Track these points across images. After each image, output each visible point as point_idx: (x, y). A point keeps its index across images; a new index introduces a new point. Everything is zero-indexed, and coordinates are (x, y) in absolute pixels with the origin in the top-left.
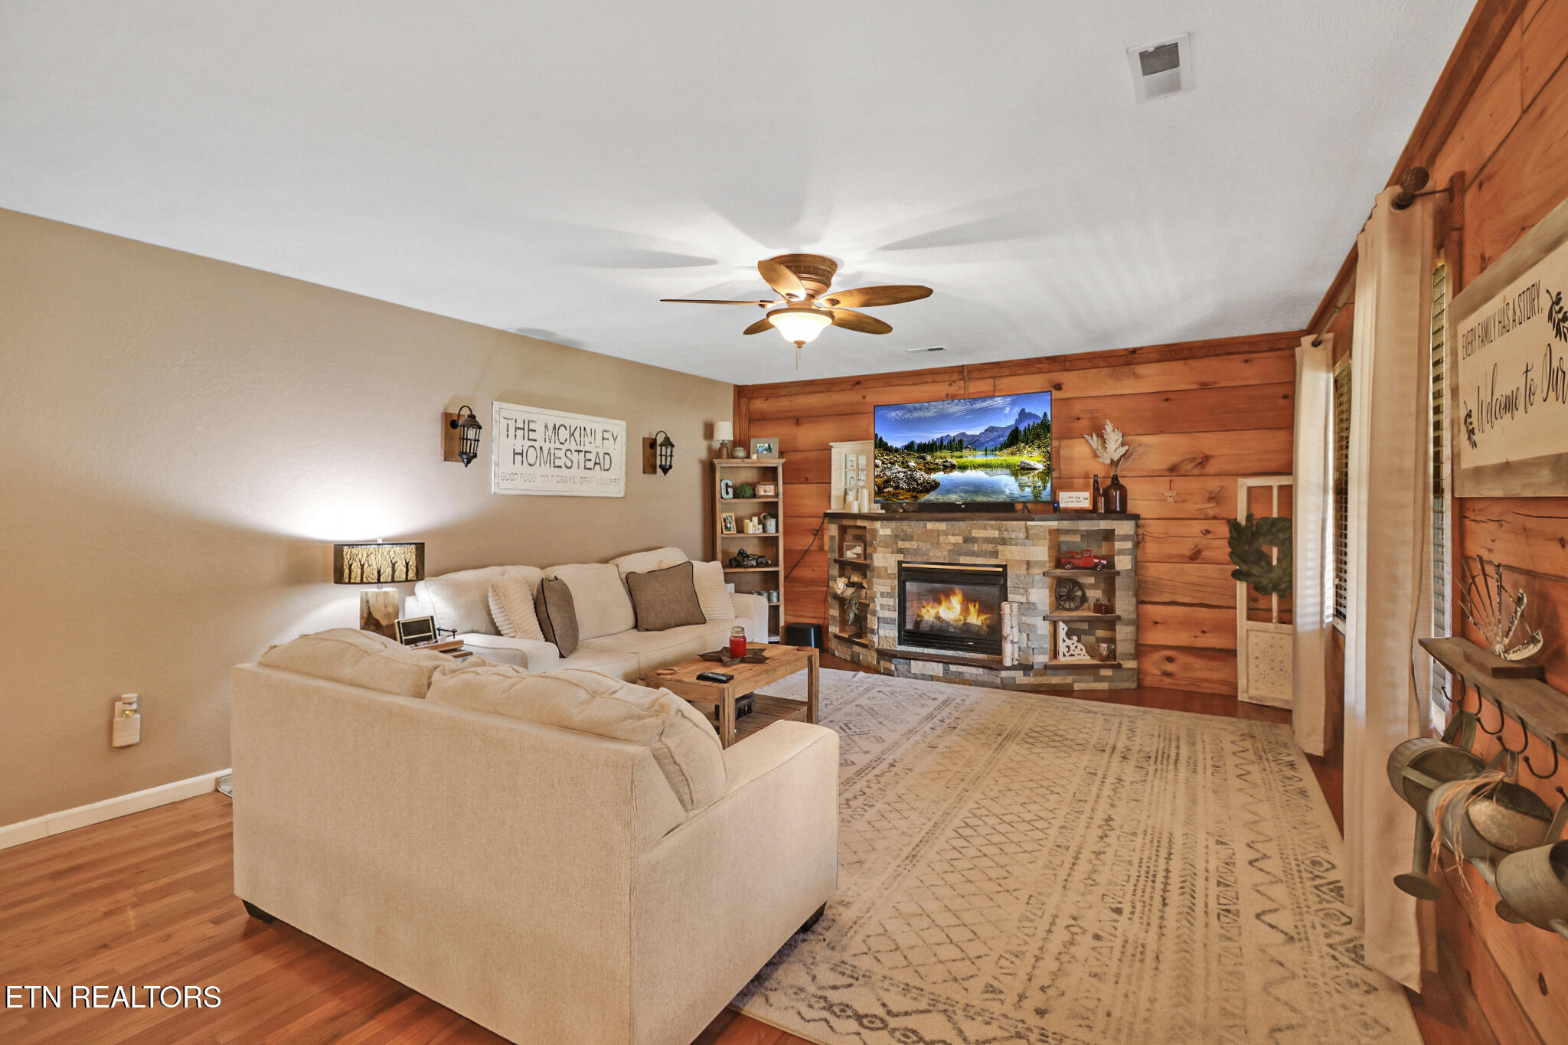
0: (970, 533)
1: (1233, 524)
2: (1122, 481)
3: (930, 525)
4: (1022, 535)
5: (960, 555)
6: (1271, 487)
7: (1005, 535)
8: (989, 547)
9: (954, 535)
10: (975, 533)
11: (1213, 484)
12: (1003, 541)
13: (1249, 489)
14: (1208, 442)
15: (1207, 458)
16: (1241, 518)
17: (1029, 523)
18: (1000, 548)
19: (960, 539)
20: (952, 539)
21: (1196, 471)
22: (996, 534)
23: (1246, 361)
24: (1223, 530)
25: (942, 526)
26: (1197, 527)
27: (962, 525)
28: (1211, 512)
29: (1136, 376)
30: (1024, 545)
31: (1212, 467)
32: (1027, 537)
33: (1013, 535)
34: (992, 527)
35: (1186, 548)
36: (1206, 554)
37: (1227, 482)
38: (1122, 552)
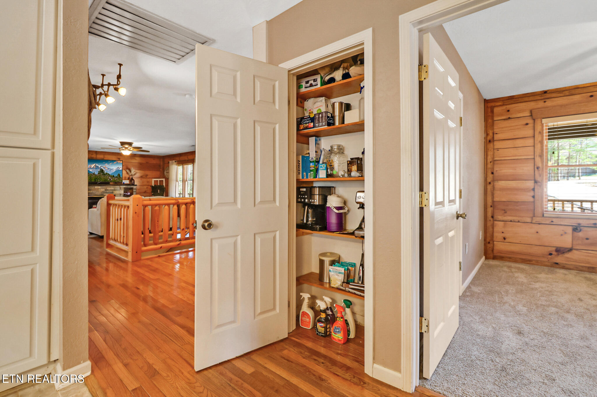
0: (107, 188)
1: (152, 187)
2: (133, 179)
3: (96, 187)
4: (119, 189)
5: (104, 193)
6: (158, 181)
7: (115, 189)
8: (111, 191)
9: (102, 189)
10: (108, 188)
11: (148, 180)
12: (115, 190)
13: (154, 181)
14: (148, 172)
15: (147, 175)
16: (153, 185)
17: (121, 186)
18: (114, 191)
19: (104, 190)
20: (102, 190)
21: (145, 177)
22: (113, 188)
23: (154, 159)
24: (150, 187)
25: (99, 187)
26: (145, 187)
27: (105, 187)
28: (148, 185)
29: (135, 159)
30: (119, 190)
31: (148, 177)
32: (120, 189)
33: (117, 189)
34: (112, 187)
35: (144, 191)
36: (147, 192)
37: (150, 180)
38: (135, 192)
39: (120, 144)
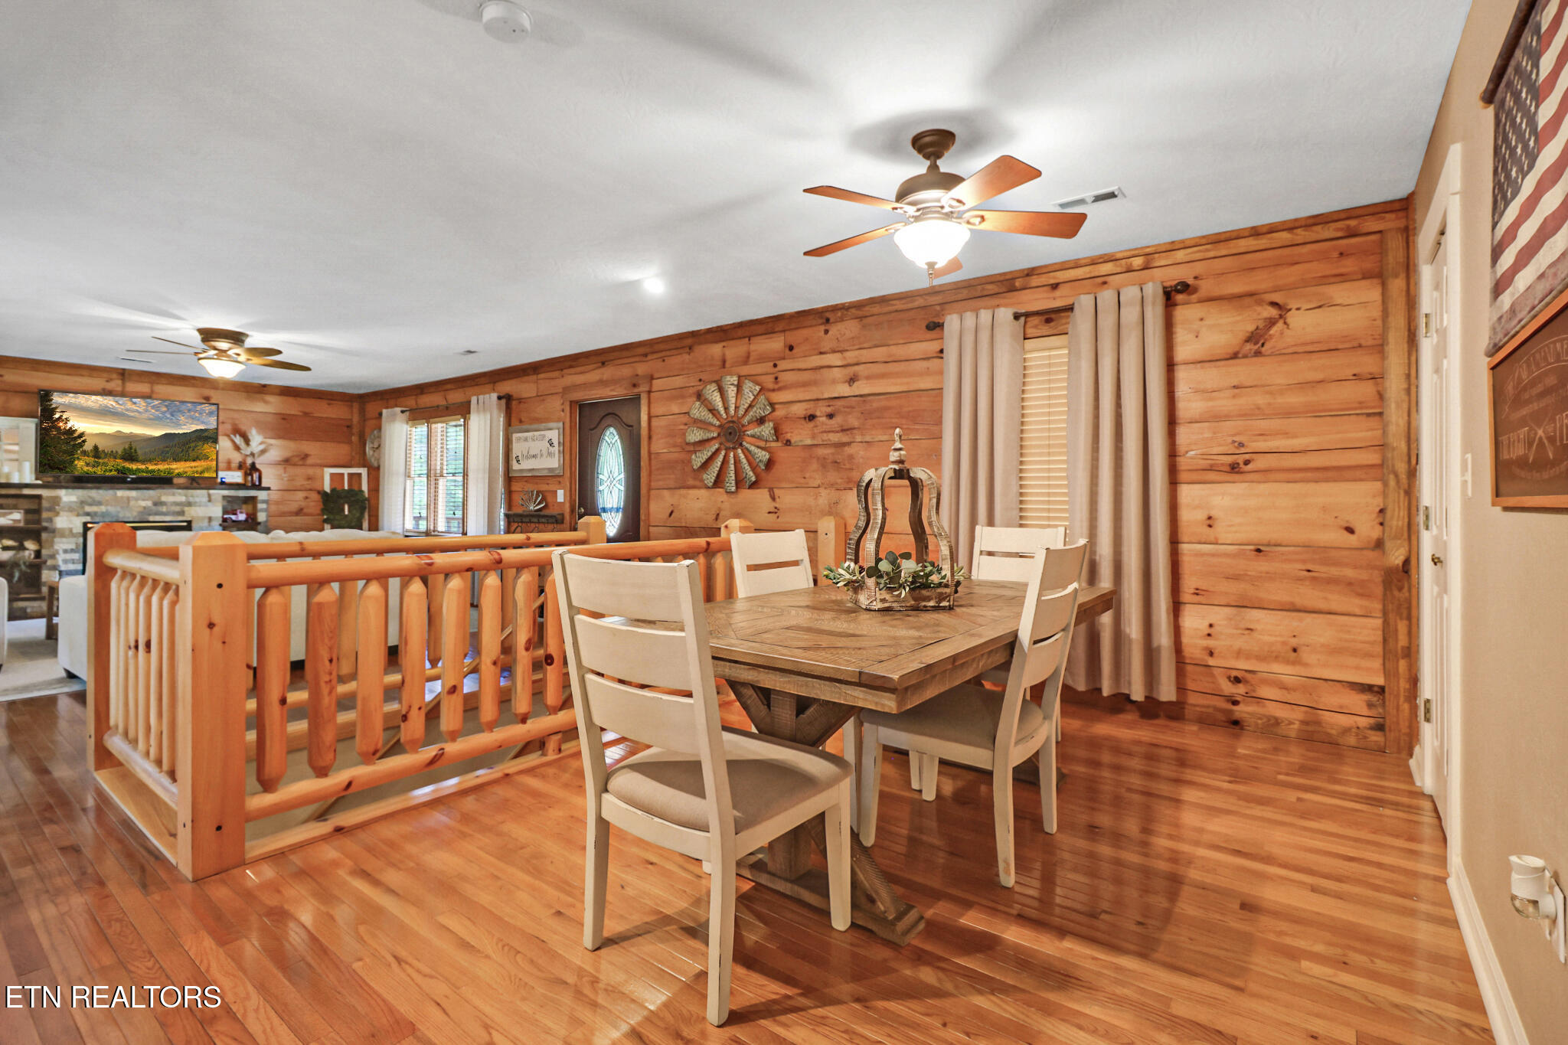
0: (159, 497)
1: (323, 494)
2: (258, 466)
3: (120, 493)
4: (205, 499)
5: (150, 515)
6: (343, 474)
7: (191, 499)
8: (178, 509)
9: (144, 500)
10: (164, 499)
11: (310, 471)
12: (189, 504)
13: (332, 475)
14: (311, 448)
15: (306, 456)
16: (327, 488)
17: (211, 492)
18: (186, 509)
19: (149, 503)
20: (143, 504)
21: (301, 463)
22: (183, 499)
23: (329, 404)
24: (315, 496)
25: (133, 493)
26: (301, 495)
27: (151, 493)
28: (308, 487)
29: (266, 402)
30: (206, 506)
31: (310, 461)
32: (210, 501)
33: (197, 500)
34: (180, 494)
35: (294, 507)
36: (305, 510)
37: (318, 470)
38: (262, 510)
39: (198, 337)
